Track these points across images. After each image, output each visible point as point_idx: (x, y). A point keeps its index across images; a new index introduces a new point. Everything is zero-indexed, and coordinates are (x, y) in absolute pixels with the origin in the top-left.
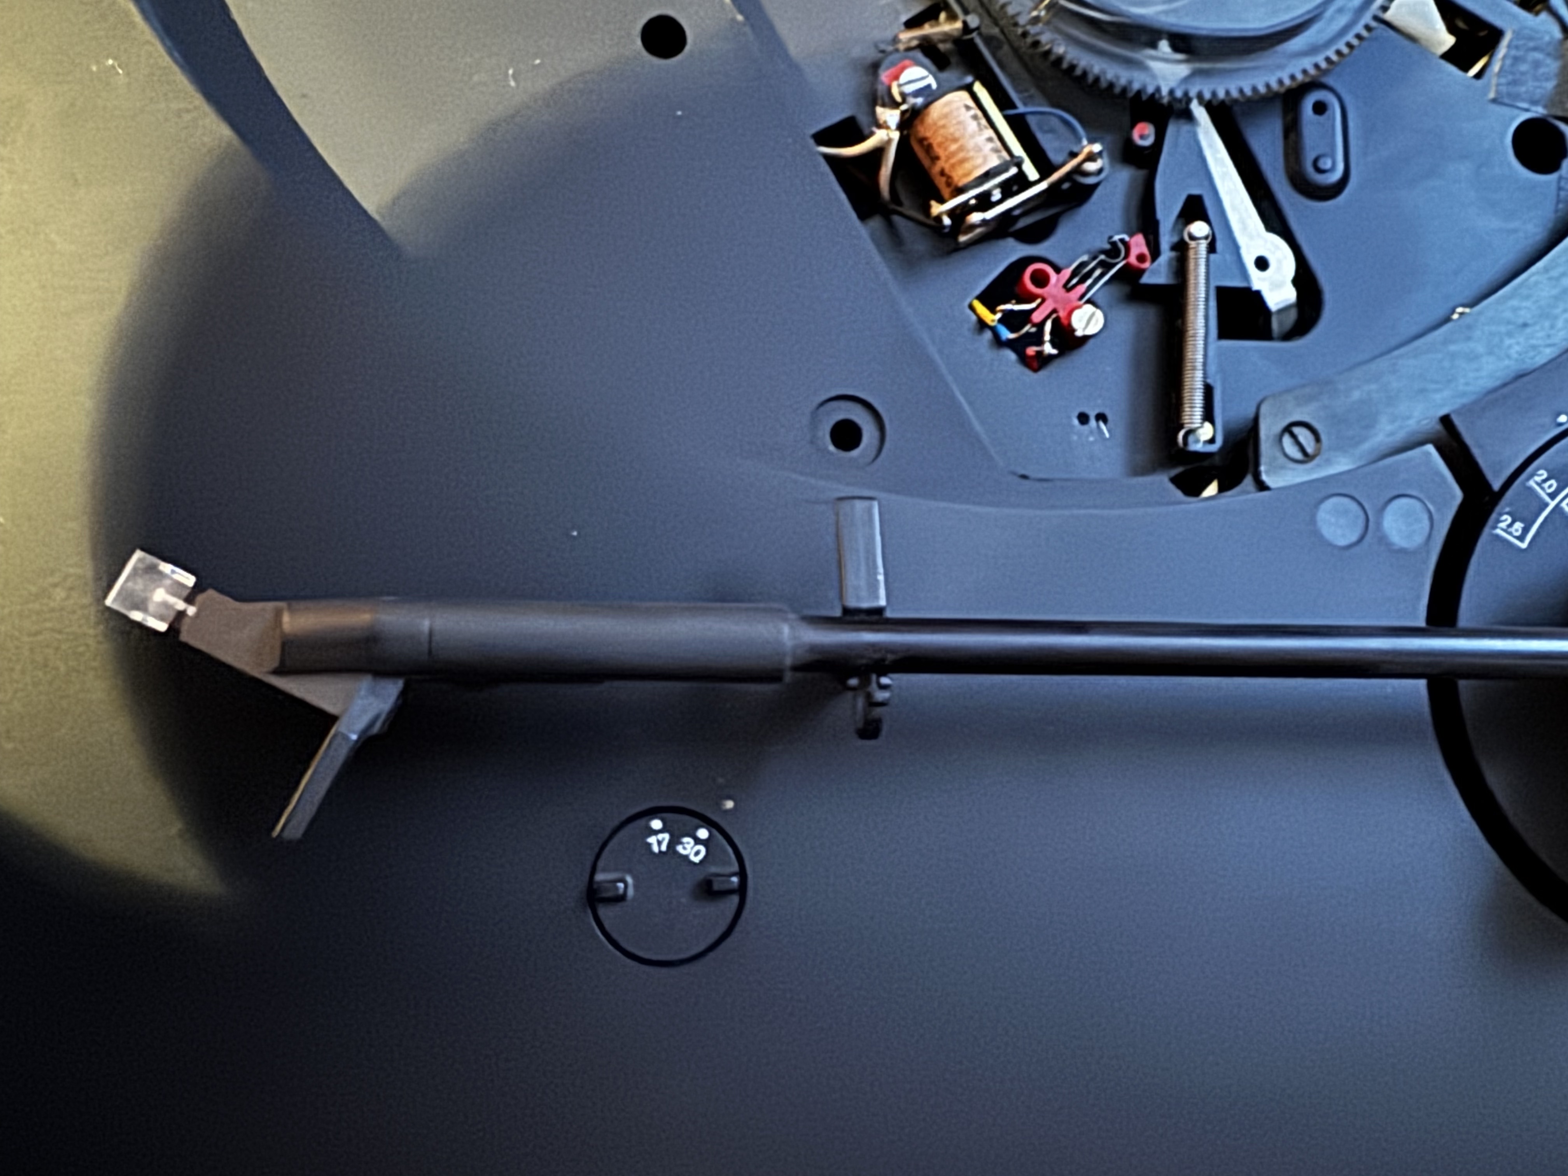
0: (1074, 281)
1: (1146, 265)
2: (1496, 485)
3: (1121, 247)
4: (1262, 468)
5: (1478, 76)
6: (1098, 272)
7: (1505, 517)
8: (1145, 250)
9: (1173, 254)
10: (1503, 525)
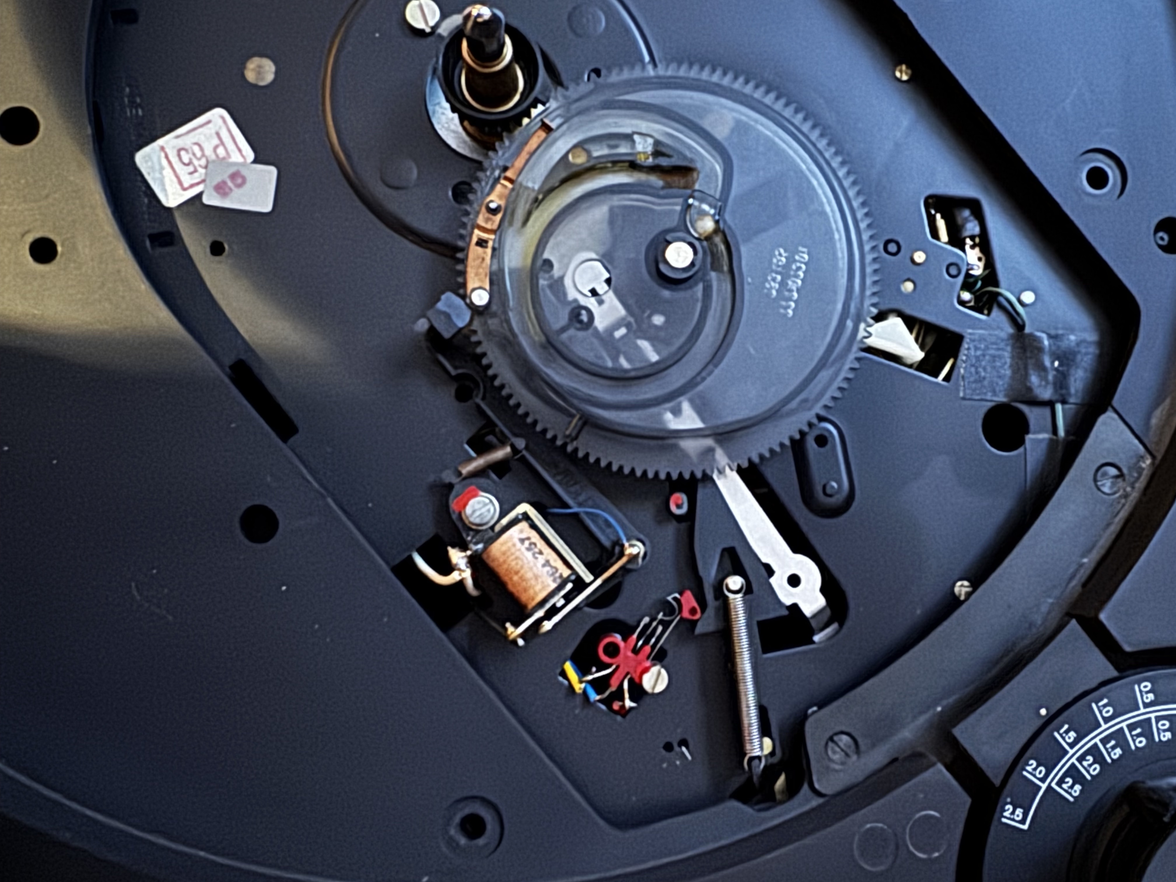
0: (640, 643)
1: (698, 616)
2: (997, 782)
3: (674, 603)
4: (815, 778)
5: (947, 378)
6: (660, 628)
7: (1007, 807)
8: (695, 604)
9: (717, 603)
10: (1006, 814)
